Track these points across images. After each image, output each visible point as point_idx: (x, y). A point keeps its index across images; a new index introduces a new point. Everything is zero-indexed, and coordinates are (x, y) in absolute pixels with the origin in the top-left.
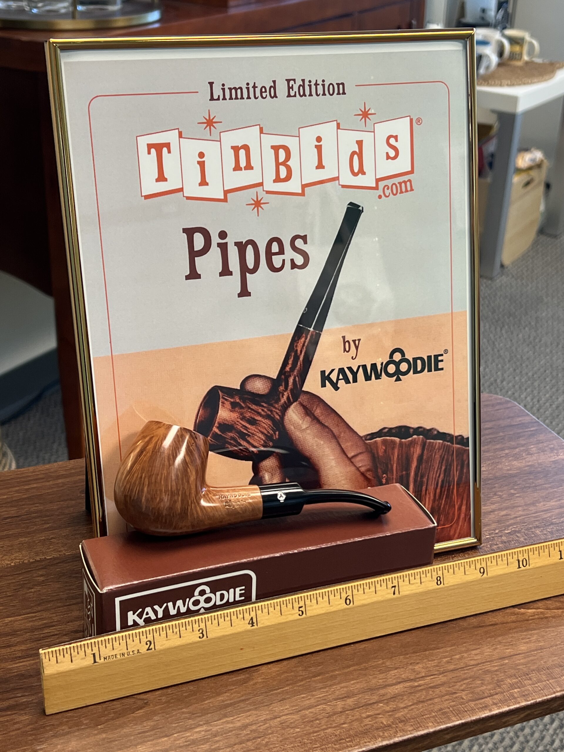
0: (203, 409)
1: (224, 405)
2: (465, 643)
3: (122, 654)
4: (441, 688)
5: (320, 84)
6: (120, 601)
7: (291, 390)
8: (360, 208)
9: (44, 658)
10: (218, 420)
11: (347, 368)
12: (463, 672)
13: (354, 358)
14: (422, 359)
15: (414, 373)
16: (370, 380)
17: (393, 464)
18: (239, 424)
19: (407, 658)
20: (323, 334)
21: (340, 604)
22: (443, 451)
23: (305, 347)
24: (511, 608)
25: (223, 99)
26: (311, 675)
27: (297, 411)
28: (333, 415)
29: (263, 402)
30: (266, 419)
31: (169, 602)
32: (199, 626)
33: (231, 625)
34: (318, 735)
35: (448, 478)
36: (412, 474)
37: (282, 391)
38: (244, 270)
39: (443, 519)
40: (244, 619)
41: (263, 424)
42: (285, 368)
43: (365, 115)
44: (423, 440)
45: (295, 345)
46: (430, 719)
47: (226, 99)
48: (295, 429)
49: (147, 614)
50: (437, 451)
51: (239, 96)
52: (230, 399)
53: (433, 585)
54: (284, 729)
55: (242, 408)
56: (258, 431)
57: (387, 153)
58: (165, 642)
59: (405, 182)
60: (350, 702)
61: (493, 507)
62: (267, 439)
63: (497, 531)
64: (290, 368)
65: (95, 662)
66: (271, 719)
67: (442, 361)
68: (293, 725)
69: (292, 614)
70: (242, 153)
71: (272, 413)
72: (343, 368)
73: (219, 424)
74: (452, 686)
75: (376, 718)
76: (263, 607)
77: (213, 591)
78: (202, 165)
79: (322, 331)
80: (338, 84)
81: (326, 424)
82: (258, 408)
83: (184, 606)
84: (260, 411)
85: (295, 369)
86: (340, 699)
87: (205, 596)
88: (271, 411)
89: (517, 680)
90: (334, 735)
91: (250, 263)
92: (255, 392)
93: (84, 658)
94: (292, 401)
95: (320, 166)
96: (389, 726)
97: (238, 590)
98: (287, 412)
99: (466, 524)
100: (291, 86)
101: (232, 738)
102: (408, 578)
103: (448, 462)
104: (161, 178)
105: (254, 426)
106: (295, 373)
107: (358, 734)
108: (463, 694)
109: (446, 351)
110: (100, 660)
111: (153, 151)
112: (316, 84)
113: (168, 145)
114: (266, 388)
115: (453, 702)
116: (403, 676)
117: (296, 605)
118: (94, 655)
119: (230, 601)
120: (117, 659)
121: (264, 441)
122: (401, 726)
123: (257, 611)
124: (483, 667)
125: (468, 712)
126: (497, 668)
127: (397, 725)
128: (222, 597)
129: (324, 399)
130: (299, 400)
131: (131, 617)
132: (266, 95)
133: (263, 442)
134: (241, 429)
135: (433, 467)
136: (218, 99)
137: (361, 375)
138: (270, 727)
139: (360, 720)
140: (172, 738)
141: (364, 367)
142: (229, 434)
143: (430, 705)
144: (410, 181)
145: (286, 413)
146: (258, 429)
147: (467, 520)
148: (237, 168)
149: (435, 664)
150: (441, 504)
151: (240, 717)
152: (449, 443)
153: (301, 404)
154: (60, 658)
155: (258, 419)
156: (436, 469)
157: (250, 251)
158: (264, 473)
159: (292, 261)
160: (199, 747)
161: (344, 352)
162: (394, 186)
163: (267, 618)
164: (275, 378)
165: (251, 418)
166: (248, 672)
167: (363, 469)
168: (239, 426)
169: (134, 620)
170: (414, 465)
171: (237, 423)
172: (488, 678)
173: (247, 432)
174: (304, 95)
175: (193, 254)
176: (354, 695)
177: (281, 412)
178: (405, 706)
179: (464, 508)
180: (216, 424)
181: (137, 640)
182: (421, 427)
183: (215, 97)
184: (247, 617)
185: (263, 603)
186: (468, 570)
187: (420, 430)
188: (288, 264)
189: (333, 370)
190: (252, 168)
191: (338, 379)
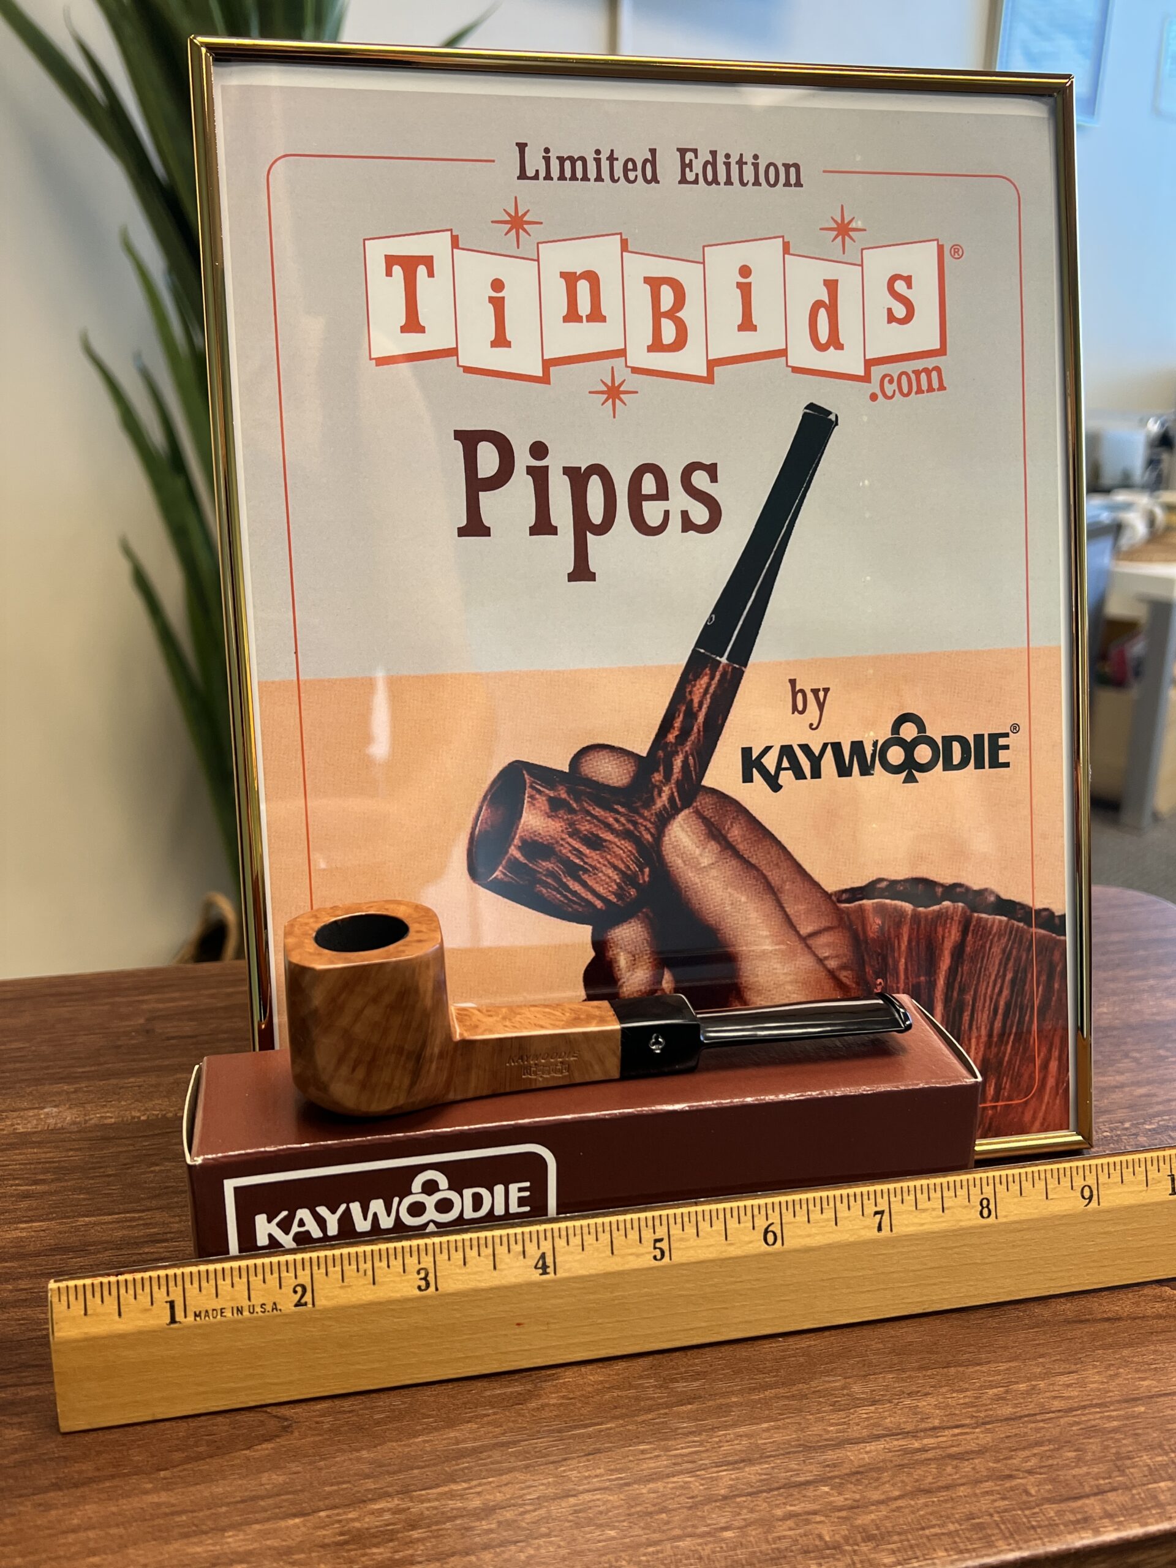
0: (489, 806)
1: (534, 802)
2: (1042, 1356)
3: (238, 1308)
4: (976, 1461)
5: (749, 164)
6: (236, 1189)
7: (678, 782)
8: (832, 417)
9: (55, 1300)
10: (519, 832)
11: (800, 746)
12: (1033, 1425)
13: (814, 727)
14: (962, 740)
15: (944, 770)
16: (850, 775)
17: (900, 957)
18: (566, 846)
19: (903, 1380)
20: (749, 673)
21: (751, 1242)
22: (1009, 940)
23: (708, 696)
24: (1154, 1286)
25: (545, 179)
26: (674, 1399)
27: (690, 827)
28: (768, 842)
29: (617, 804)
30: (624, 839)
31: (353, 1202)
32: (419, 1263)
33: (495, 1268)
34: (658, 1552)
35: (1019, 999)
36: (941, 982)
37: (658, 783)
38: (583, 526)
39: (1007, 1086)
40: (524, 1257)
41: (616, 849)
42: (666, 736)
43: (843, 230)
44: (964, 912)
45: (688, 690)
46: (940, 1539)
47: (552, 179)
48: (685, 865)
49: (302, 1223)
50: (996, 939)
51: (579, 174)
52: (547, 792)
53: (971, 1217)
54: (578, 1525)
55: (572, 811)
56: (606, 863)
57: (890, 310)
58: (337, 1292)
59: (928, 371)
60: (752, 1473)
61: (1120, 1078)
62: (624, 882)
63: (1127, 1125)
64: (676, 737)
65: (173, 1320)
66: (556, 1498)
67: (1006, 747)
68: (602, 1520)
69: (638, 1255)
70: (583, 287)
71: (636, 828)
72: (791, 746)
73: (523, 841)
74: (1005, 1459)
75: (808, 1522)
76: (571, 1232)
77: (457, 1186)
78: (498, 305)
79: (746, 666)
80: (787, 167)
81: (753, 861)
82: (608, 815)
83: (389, 1215)
84: (611, 820)
85: (686, 740)
86: (729, 1463)
87: (438, 1196)
88: (635, 824)
89: (1165, 1458)
90: (696, 1556)
91: (596, 512)
92: (601, 780)
93: (150, 1310)
94: (679, 806)
95: (747, 324)
96: (837, 1547)
97: (513, 1188)
98: (670, 827)
99: (1058, 1101)
100: (687, 161)
101: (450, 1536)
102: (912, 1197)
103: (1019, 964)
104: (412, 324)
105: (598, 852)
106: (687, 748)
107: (755, 1561)
108: (1030, 1483)
109: (1015, 728)
110: (186, 1317)
111: (397, 270)
112: (741, 163)
113: (428, 261)
114: (624, 774)
115: (1003, 1499)
116: (888, 1420)
117: (648, 1236)
118: (172, 1304)
119: (497, 1213)
120: (224, 1319)
121: (617, 884)
122: (865, 1549)
123: (557, 1239)
124: (1084, 1418)
125: (1039, 1530)
126: (1115, 1423)
127: (856, 1548)
128: (477, 1201)
129: (748, 808)
130: (695, 804)
131: (264, 1228)
132: (636, 176)
133: (615, 887)
134: (569, 855)
135: (987, 973)
136: (536, 177)
137: (828, 763)
138: (547, 1519)
139: (767, 1523)
140: (312, 1520)
141: (837, 747)
142: (544, 864)
143: (946, 1501)
144: (937, 369)
145: (666, 830)
146: (607, 860)
147: (1061, 1091)
148: (572, 315)
149: (967, 1400)
150: (1004, 1053)
151: (485, 1484)
152: (1021, 924)
153: (699, 814)
154: (94, 1303)
155: (608, 838)
156: (993, 977)
157: (595, 488)
158: (618, 954)
159: (685, 514)
160: (368, 1551)
161: (793, 713)
162: (904, 379)
163: (578, 1257)
164: (645, 755)
165: (592, 833)
166: (534, 1377)
167: (832, 964)
168: (565, 848)
169: (270, 1236)
170: (945, 963)
171: (561, 842)
172: (1094, 1445)
173: (582, 863)
174: (715, 181)
175: (475, 486)
176: (764, 1457)
177: (657, 828)
178: (883, 1497)
179: (1054, 1065)
180: (517, 841)
181: (273, 1280)
182: (960, 885)
183: (530, 173)
184: (532, 1250)
185: (570, 1224)
186: (1055, 1188)
187: (958, 890)
188: (676, 522)
189: (768, 749)
190: (603, 319)
191: (779, 768)
